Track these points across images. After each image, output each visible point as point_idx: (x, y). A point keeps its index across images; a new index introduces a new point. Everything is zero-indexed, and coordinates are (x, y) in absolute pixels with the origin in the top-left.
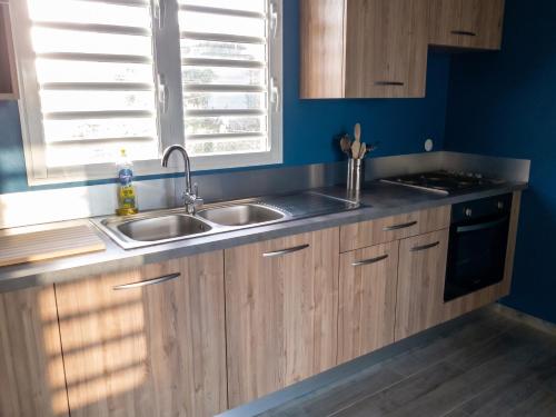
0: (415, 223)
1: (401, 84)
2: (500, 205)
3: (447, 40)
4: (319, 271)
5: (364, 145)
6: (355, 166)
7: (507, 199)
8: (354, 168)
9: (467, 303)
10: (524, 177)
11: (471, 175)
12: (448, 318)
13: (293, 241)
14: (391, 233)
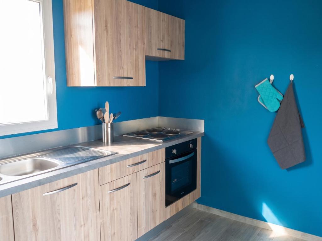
0: (145, 161)
1: (132, 78)
2: (191, 146)
3: (155, 54)
4: (85, 199)
5: (112, 114)
6: (107, 128)
7: (194, 142)
8: (106, 130)
9: (179, 205)
10: (202, 129)
11: (174, 130)
12: (168, 217)
13: (66, 182)
14: (131, 168)
